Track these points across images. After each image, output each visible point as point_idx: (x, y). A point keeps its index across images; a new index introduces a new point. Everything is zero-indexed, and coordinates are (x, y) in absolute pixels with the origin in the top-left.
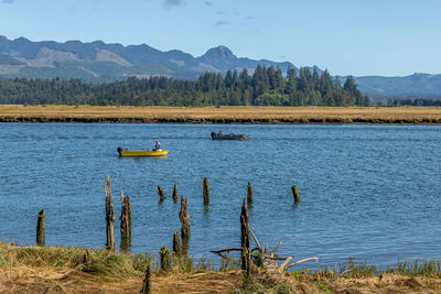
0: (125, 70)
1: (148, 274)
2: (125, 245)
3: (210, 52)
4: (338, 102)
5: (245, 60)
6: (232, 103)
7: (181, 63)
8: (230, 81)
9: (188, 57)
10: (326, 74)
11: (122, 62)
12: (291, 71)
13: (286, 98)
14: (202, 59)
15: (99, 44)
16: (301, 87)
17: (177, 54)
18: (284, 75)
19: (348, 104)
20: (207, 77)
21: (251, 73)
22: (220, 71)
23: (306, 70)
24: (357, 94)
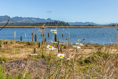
1: (39, 43)
2: (36, 41)
3: (48, 19)
5: (53, 20)
6: (51, 26)
7: (44, 21)
8: (51, 23)
10: (64, 22)
11: (35, 20)
12: (59, 21)
13: (59, 25)
14: (46, 20)
15: (32, 18)
16: (61, 24)
17: (43, 19)
18: (58, 22)
19: (67, 26)
20: (47, 22)
21: (54, 22)
22: (49, 21)
23: (61, 21)
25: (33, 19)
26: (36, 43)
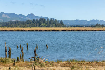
0: (9, 19)
3: (29, 15)
4: (59, 26)
5: (37, 17)
6: (34, 27)
7: (22, 17)
8: (34, 21)
9: (24, 16)
10: (56, 20)
11: (8, 17)
12: (48, 19)
13: (47, 25)
14: (27, 16)
15: (3, 13)
16: (50, 23)
17: (21, 15)
18: (46, 20)
19: (61, 27)
20: (28, 21)
21: (38, 20)
22: (31, 19)
23: (51, 19)
24: (63, 24)
25: (4, 16)
26: (10, 60)
